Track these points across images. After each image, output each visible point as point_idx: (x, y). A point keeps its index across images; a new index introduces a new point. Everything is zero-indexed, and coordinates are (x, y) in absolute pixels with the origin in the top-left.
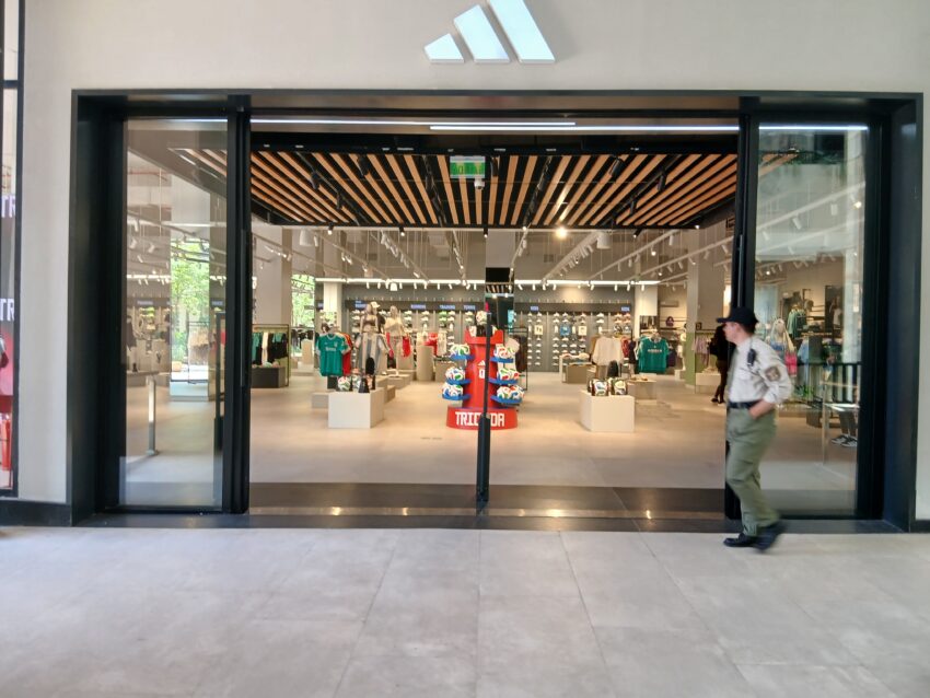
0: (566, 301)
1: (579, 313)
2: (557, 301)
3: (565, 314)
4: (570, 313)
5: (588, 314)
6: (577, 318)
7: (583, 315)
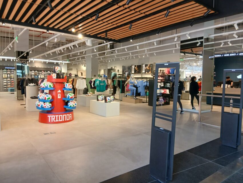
0: (36, 67)
1: (41, 71)
2: (33, 67)
3: (36, 71)
4: (38, 71)
5: (44, 71)
6: (40, 72)
7: (43, 72)
